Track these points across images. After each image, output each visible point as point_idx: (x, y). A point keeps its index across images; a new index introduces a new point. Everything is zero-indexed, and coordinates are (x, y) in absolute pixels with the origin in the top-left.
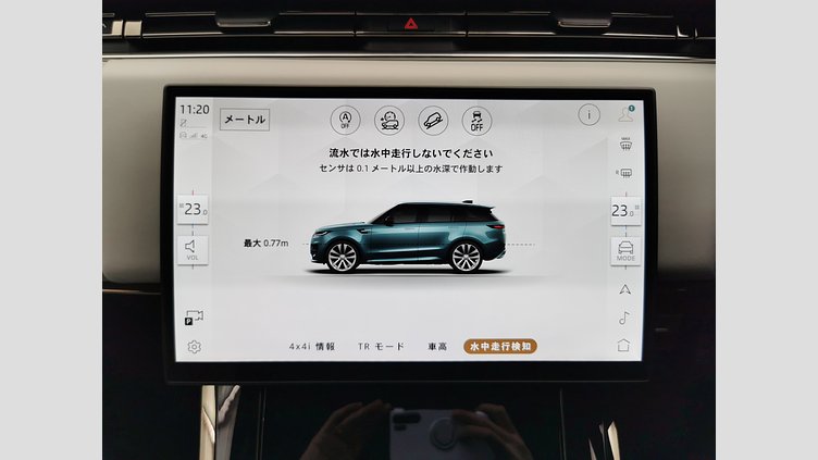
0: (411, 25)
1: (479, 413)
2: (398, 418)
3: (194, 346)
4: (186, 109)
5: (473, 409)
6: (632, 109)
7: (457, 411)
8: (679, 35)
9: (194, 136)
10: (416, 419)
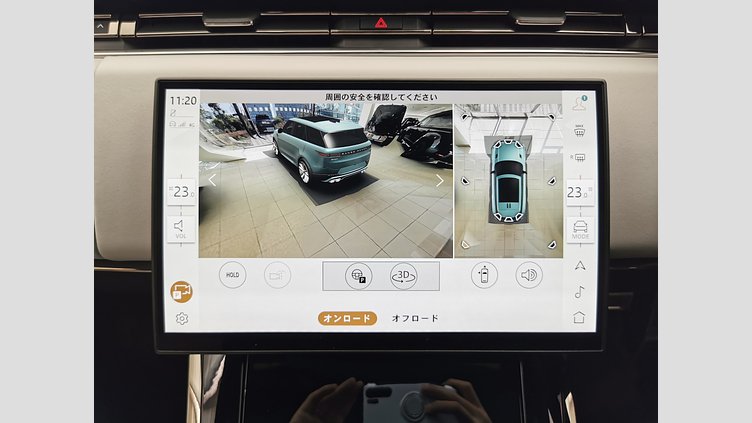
0: (381, 24)
1: (447, 387)
2: (371, 392)
3: (182, 318)
4: (176, 100)
5: (441, 383)
6: (585, 98)
7: (427, 385)
8: (628, 32)
9: (183, 125)
10: (387, 393)
